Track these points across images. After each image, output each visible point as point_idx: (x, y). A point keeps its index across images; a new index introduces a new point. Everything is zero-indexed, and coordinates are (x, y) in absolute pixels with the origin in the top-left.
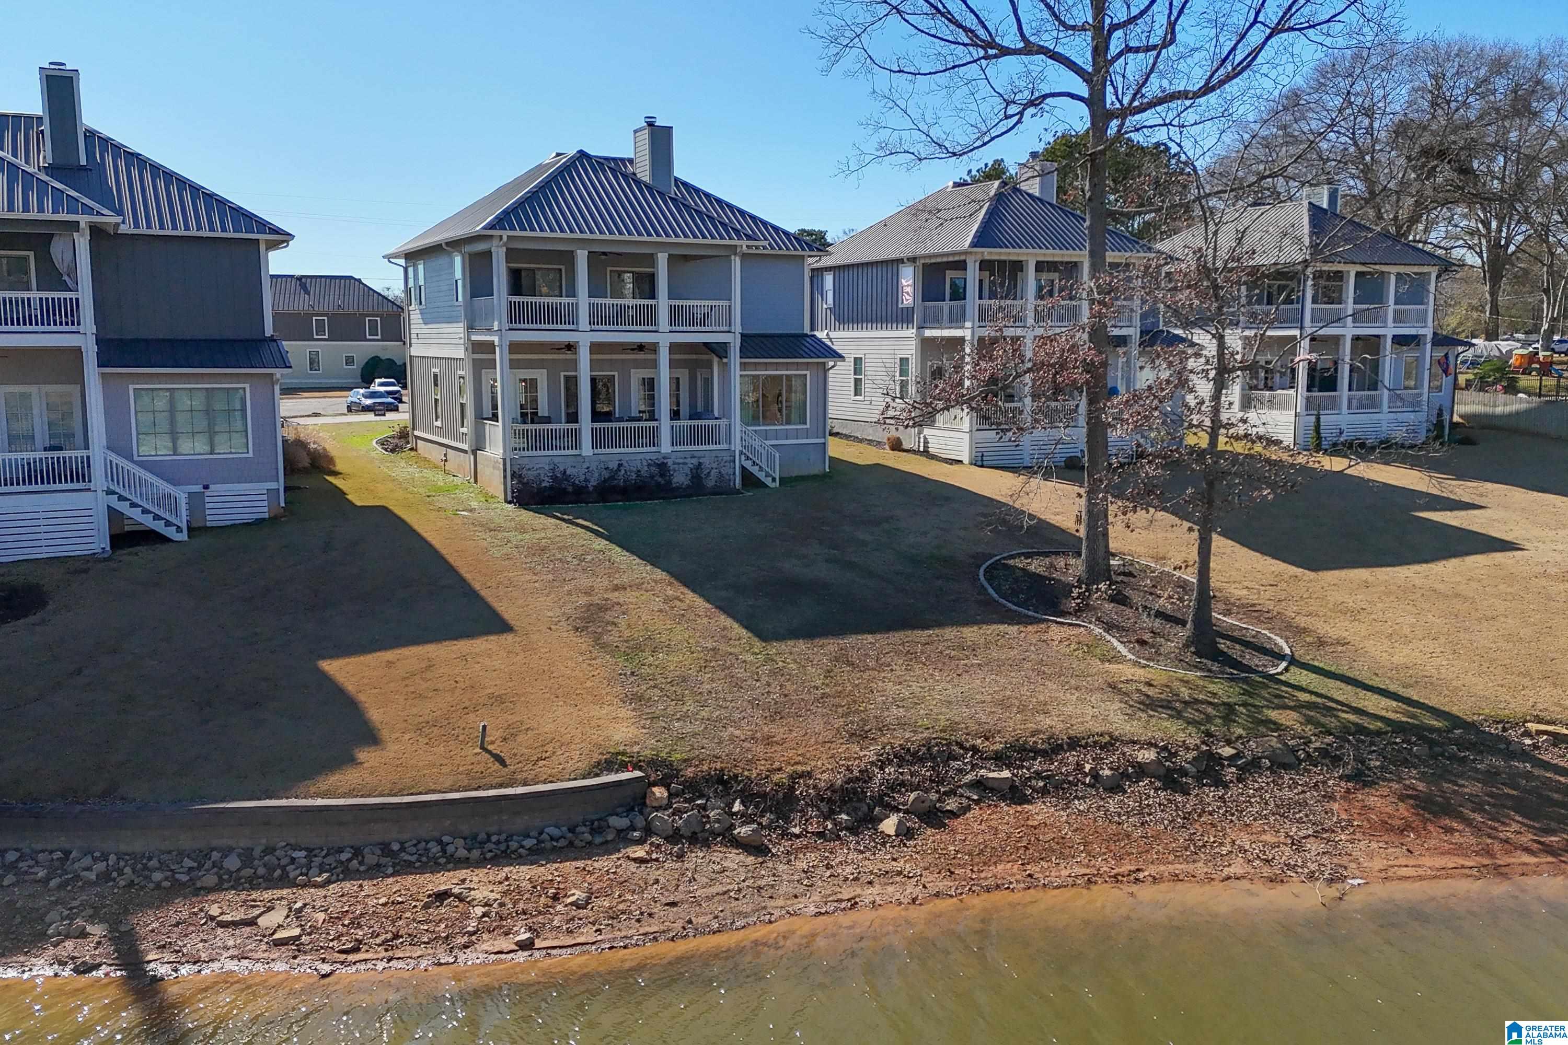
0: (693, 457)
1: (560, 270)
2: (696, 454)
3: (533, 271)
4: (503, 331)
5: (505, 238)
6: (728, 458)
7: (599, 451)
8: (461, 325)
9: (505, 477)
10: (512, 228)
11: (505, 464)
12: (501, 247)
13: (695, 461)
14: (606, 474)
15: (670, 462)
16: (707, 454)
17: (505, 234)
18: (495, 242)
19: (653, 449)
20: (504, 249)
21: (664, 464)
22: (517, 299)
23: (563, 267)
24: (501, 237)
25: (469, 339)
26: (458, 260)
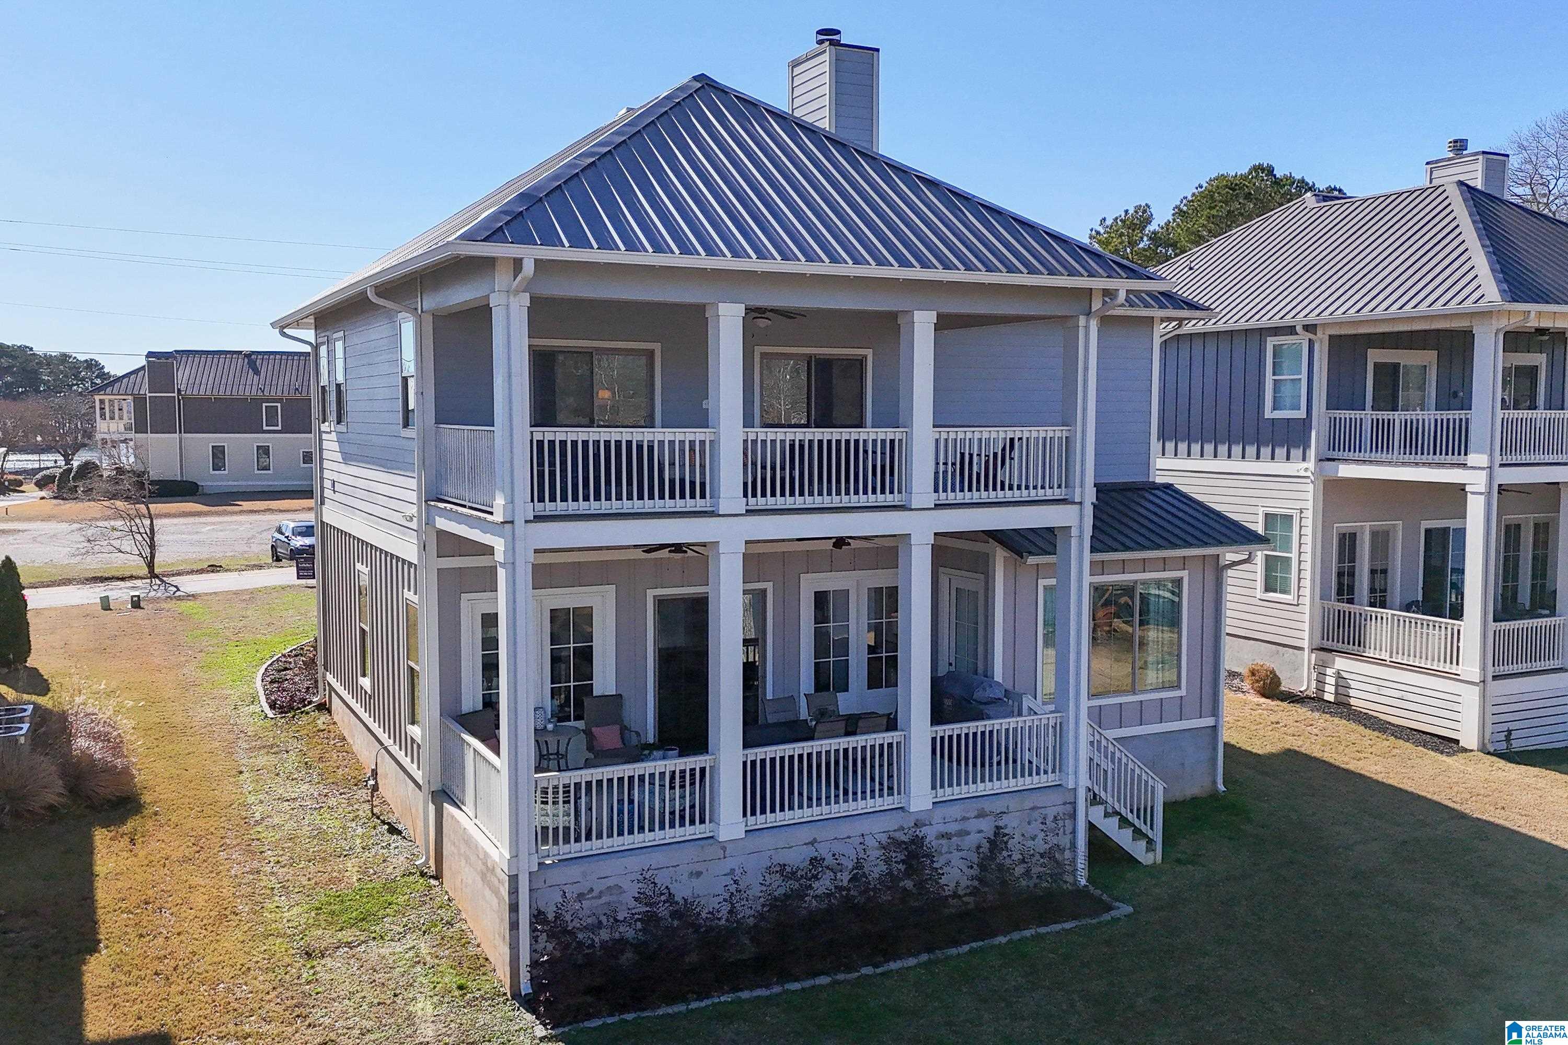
0: (981, 815)
1: (651, 354)
2: (987, 806)
3: (588, 355)
4: (520, 522)
5: (529, 268)
6: (1061, 809)
7: (760, 820)
8: (413, 484)
9: (514, 926)
10: (551, 240)
11: (514, 891)
12: (517, 292)
13: (987, 826)
14: (780, 887)
15: (931, 833)
16: (1013, 803)
17: (530, 254)
18: (502, 278)
19: (887, 802)
20: (525, 299)
21: (918, 841)
22: (548, 434)
23: (657, 347)
24: (518, 264)
25: (430, 522)
26: (408, 329)
